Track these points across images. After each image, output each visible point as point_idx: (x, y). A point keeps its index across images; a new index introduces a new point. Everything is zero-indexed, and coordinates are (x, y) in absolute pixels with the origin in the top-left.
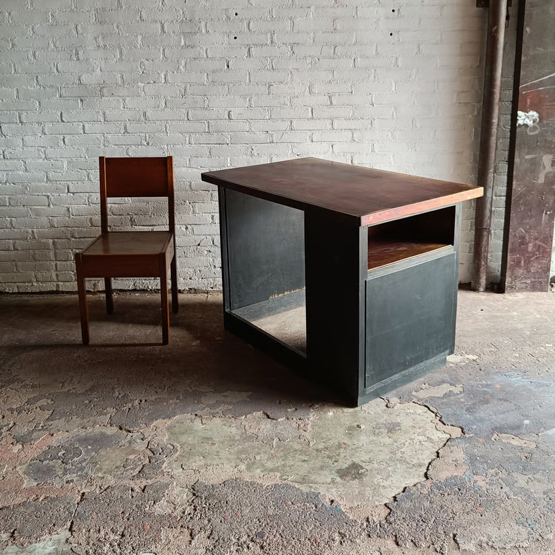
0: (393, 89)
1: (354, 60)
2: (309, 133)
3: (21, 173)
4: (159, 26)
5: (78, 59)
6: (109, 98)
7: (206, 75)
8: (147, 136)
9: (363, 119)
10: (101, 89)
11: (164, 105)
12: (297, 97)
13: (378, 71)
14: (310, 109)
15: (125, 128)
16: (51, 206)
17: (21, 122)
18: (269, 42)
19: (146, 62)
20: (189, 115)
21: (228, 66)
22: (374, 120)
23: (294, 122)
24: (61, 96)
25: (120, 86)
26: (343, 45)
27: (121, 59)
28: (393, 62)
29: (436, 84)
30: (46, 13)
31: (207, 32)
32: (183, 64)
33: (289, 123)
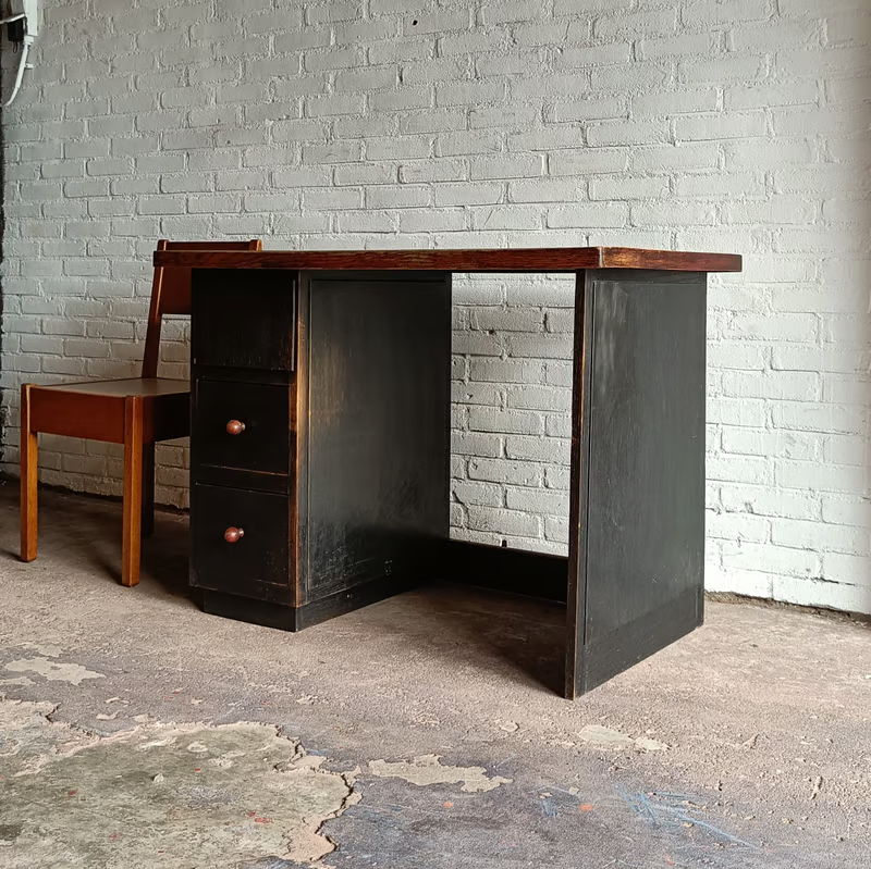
0: (719, 103)
1: (634, 46)
2: (541, 208)
3: (105, 280)
4: (300, 13)
5: (188, 85)
6: (224, 149)
7: (365, 97)
8: (272, 217)
9: (652, 176)
10: (215, 135)
11: (299, 158)
12: (519, 133)
13: (684, 65)
14: (543, 157)
15: (243, 203)
16: (137, 341)
17: (112, 195)
18: (471, 24)
19: (278, 81)
20: (336, 175)
21: (401, 79)
22: (676, 176)
23: (513, 184)
24: (162, 149)
25: (240, 127)
26: (610, 15)
27: (244, 81)
28: (718, 43)
29: (822, 87)
30: (155, 11)
31: (371, 16)
32: (331, 80)
33: (504, 189)
